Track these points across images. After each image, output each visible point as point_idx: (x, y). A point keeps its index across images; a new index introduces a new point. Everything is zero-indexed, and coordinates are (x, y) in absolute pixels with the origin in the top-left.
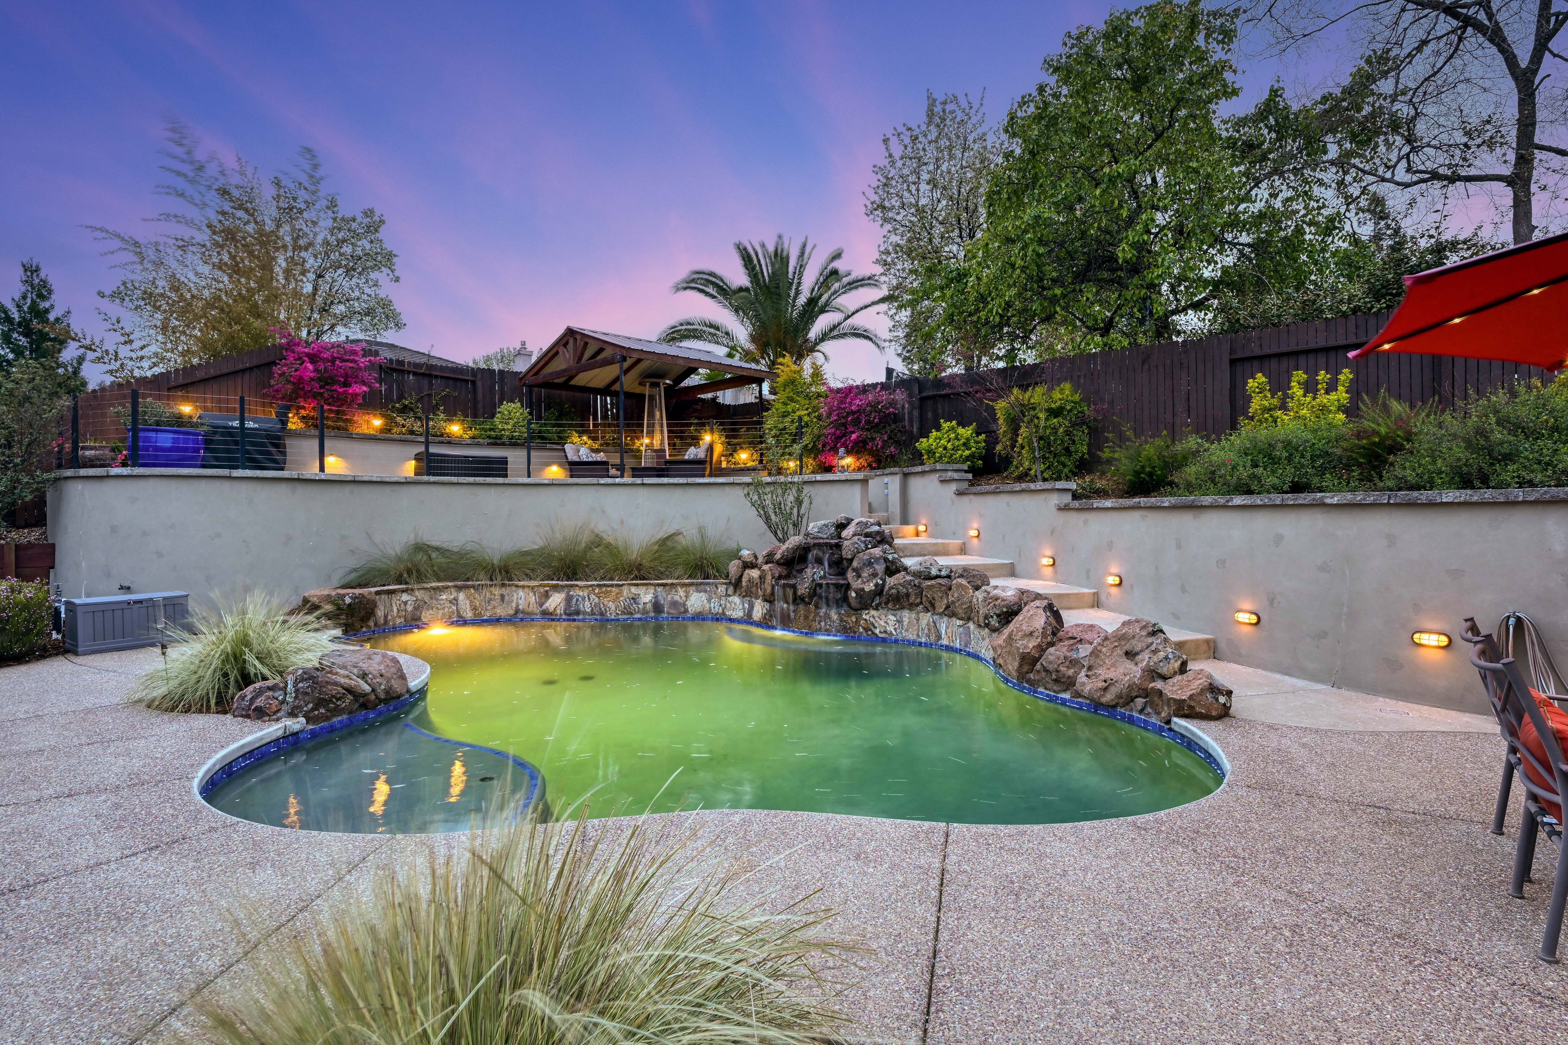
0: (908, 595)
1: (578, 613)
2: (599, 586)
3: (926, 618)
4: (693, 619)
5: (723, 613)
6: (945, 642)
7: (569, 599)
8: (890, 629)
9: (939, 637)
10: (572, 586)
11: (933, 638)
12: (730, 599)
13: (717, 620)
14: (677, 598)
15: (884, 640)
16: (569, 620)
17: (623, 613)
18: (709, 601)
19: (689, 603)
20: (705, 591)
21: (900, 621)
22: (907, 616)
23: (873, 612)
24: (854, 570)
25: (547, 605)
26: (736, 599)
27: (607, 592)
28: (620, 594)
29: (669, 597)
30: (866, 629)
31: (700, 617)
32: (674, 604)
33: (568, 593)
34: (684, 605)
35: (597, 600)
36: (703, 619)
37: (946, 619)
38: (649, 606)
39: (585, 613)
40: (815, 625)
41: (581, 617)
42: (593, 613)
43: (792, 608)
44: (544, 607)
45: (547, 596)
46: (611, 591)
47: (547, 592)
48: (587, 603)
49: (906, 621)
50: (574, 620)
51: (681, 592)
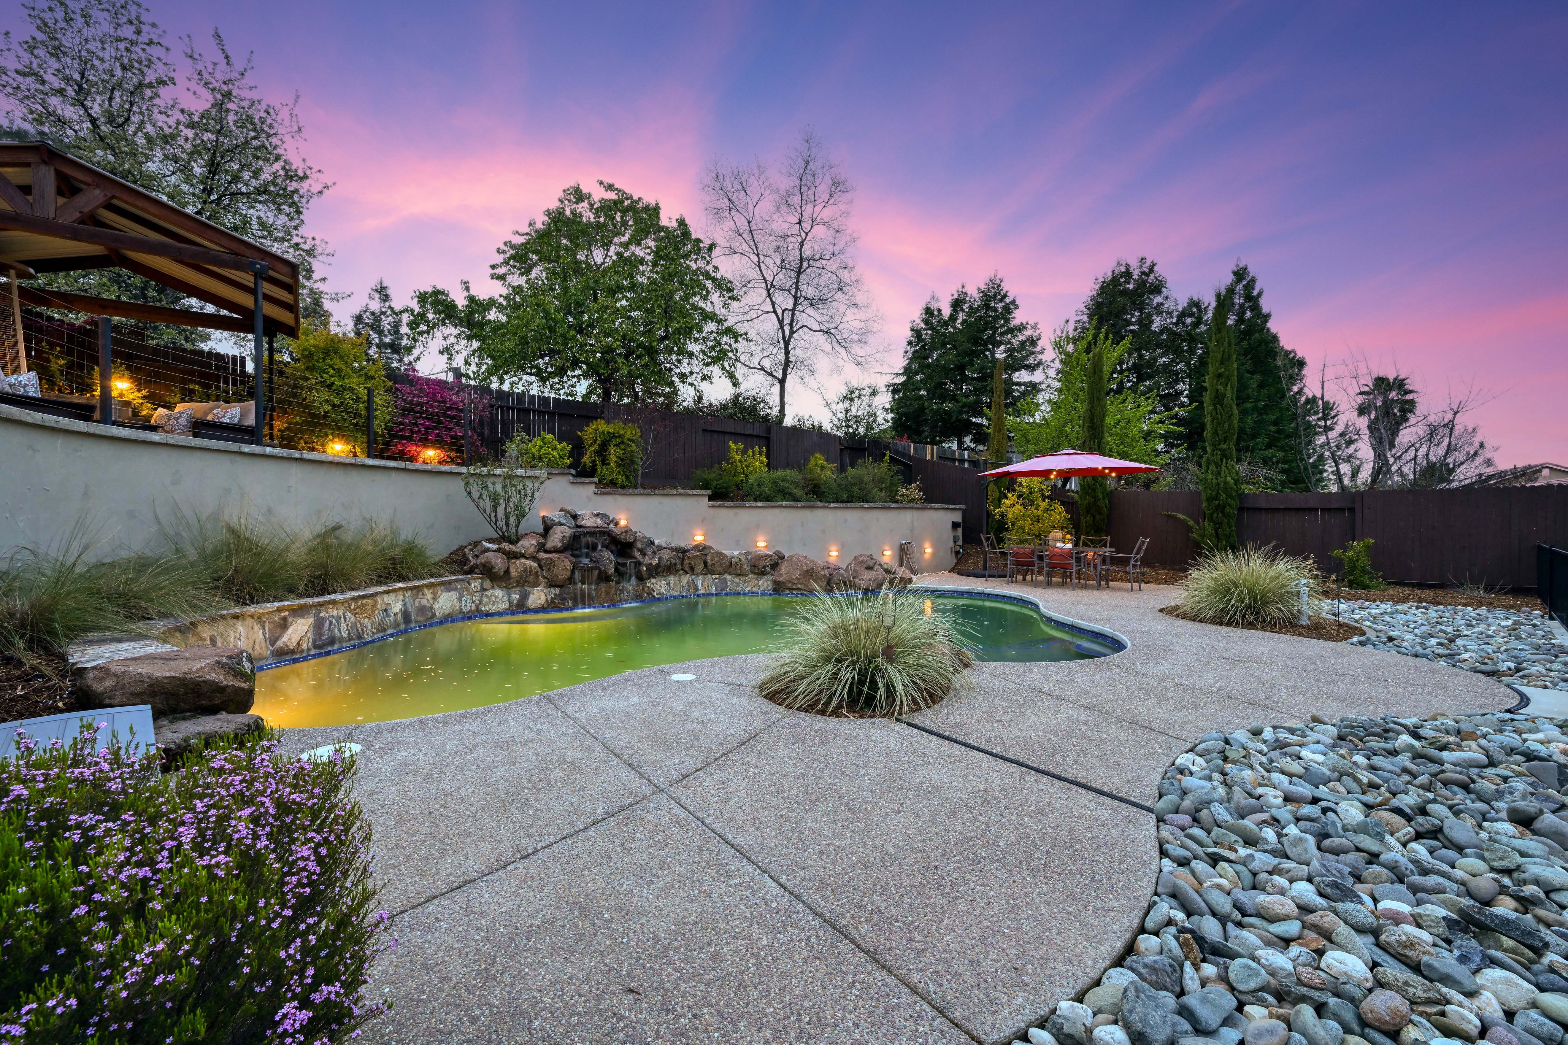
0: (675, 564)
1: (332, 641)
2: (354, 599)
3: (686, 579)
4: (441, 623)
5: (478, 610)
6: (702, 591)
7: (318, 625)
8: (663, 590)
9: (697, 589)
10: (321, 604)
11: (692, 591)
12: (489, 593)
13: (470, 618)
14: (424, 602)
15: (659, 599)
16: (320, 655)
17: (379, 631)
18: (460, 600)
19: (436, 606)
20: (456, 589)
21: (668, 584)
22: (672, 579)
23: (653, 580)
24: (639, 550)
25: (285, 638)
26: (499, 592)
27: (364, 605)
28: (374, 606)
29: (417, 601)
30: (648, 594)
31: (449, 619)
32: (422, 609)
33: (317, 616)
34: (431, 608)
35: (353, 619)
36: (452, 621)
37: (701, 577)
38: (399, 616)
39: (341, 640)
40: (617, 598)
41: (336, 646)
42: (350, 639)
43: (593, 587)
44: (279, 643)
45: (284, 625)
46: (366, 605)
47: (285, 619)
48: (343, 626)
49: (672, 582)
50: (328, 653)
51: (428, 594)
